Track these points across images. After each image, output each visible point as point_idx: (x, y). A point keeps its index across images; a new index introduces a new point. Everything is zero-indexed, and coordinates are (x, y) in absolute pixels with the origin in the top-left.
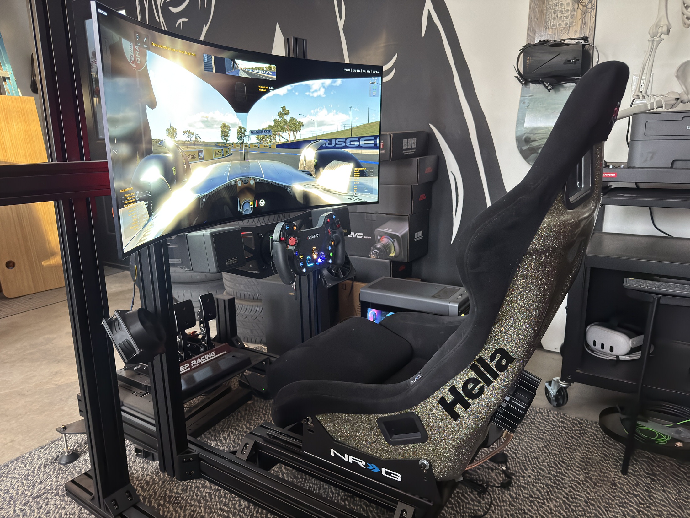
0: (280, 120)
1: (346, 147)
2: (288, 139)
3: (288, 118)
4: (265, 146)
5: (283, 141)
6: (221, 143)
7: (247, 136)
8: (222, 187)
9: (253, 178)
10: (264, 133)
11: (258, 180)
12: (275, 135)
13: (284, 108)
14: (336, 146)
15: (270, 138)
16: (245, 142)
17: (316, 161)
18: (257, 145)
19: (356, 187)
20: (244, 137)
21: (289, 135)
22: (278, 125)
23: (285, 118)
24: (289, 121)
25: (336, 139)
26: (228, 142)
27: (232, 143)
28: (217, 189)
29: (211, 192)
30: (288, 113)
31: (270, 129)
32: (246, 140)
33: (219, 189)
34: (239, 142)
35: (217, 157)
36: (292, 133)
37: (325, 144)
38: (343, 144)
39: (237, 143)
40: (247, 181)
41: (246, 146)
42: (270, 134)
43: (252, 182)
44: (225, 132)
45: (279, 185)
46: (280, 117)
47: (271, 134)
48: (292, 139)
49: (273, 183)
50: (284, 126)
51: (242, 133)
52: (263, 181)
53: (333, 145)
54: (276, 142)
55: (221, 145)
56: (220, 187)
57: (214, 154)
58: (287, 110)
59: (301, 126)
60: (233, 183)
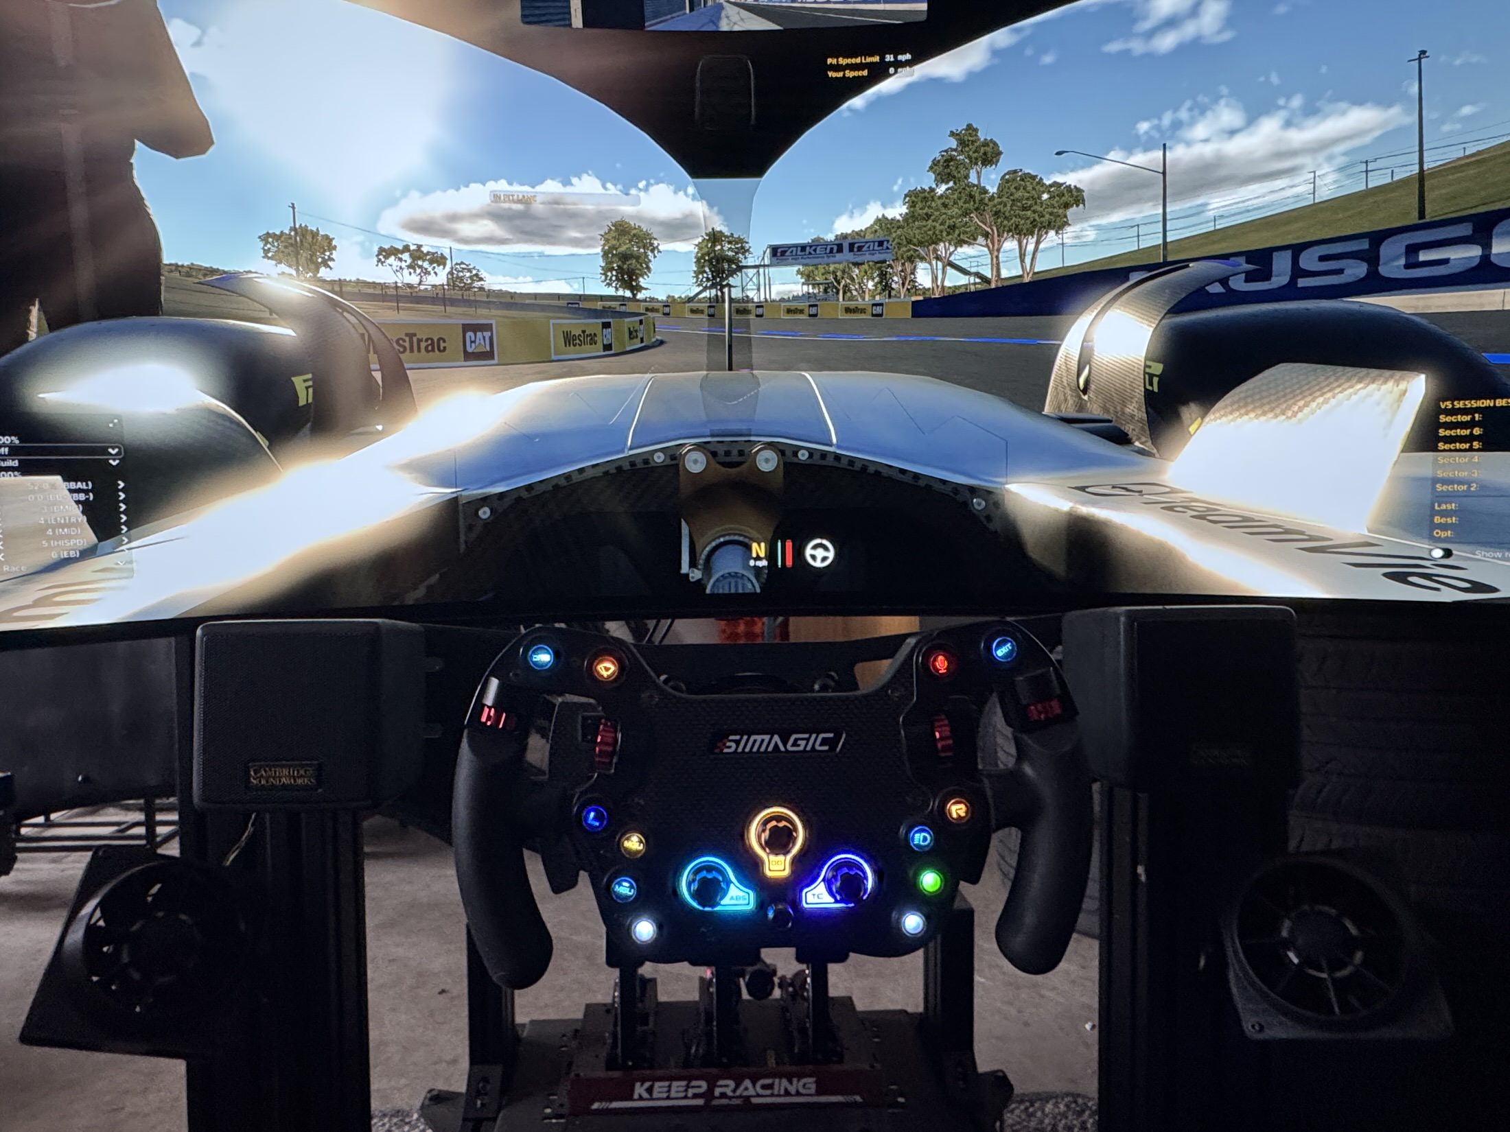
0: (942, 189)
1: (1376, 283)
2: (987, 273)
3: (990, 179)
4: (848, 310)
5: (954, 280)
6: (602, 298)
7: (751, 272)
8: (598, 472)
9: (770, 445)
10: (847, 255)
11: (803, 456)
12: (911, 259)
13: (966, 138)
14: (1302, 282)
15: (883, 275)
16: (736, 293)
17: (1158, 368)
18: (800, 305)
19: (1444, 514)
20: (732, 273)
21: (995, 252)
22: (928, 216)
23: (973, 179)
24: (992, 190)
25: (1297, 250)
26: (640, 296)
27: (662, 297)
28: (568, 477)
29: (529, 488)
30: (989, 155)
31: (881, 236)
32: (744, 286)
33: (576, 478)
34: (706, 294)
35: (572, 352)
36: (1010, 245)
37: (1224, 281)
38: (1357, 270)
39: (690, 300)
40: (741, 453)
41: (746, 311)
42: (878, 257)
43: (767, 462)
44: (625, 257)
45: (922, 483)
46: (942, 178)
47: (888, 257)
48: (1010, 270)
49: (885, 472)
50: (966, 214)
51: (721, 259)
52: (830, 461)
53: (1280, 279)
54: (914, 288)
55: (599, 305)
56: (581, 471)
57: (556, 340)
58: (986, 144)
59: (1067, 206)
60: (659, 458)
